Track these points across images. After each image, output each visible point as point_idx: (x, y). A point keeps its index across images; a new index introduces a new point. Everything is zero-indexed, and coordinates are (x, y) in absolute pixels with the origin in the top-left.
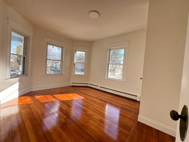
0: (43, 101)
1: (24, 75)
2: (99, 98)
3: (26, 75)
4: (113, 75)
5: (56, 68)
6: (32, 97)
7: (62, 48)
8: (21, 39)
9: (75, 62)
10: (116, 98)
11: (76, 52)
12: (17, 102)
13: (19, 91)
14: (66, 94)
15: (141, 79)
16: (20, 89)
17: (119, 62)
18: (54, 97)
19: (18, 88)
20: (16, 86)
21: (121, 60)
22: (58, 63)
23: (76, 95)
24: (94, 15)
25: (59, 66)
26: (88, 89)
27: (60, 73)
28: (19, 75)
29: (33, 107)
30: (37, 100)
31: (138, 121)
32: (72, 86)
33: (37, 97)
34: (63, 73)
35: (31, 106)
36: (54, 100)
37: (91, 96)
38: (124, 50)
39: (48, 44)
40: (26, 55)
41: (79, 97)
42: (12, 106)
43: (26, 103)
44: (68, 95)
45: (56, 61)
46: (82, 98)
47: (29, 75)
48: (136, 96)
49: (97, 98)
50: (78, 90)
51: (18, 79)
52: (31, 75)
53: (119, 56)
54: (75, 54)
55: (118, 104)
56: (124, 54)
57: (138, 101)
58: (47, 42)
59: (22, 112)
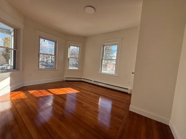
0: (37, 96)
1: (15, 70)
2: (94, 91)
3: (18, 70)
4: (105, 70)
5: (46, 63)
6: (26, 92)
7: (56, 42)
8: (10, 31)
9: (69, 56)
10: (109, 91)
11: (70, 47)
12: (10, 98)
13: (10, 86)
14: (61, 89)
15: (133, 73)
16: (11, 84)
17: (110, 57)
18: (49, 92)
19: (9, 83)
20: (8, 81)
21: (112, 56)
22: (49, 57)
23: (71, 89)
24: (90, 10)
25: (51, 61)
26: (82, 83)
27: (54, 68)
28: (8, 69)
29: (28, 102)
30: (31, 95)
31: (130, 110)
32: (66, 81)
33: (31, 92)
34: (56, 68)
35: (26, 101)
36: (49, 94)
37: (85, 89)
38: (117, 46)
39: (40, 38)
40: (16, 48)
41: (74, 91)
42: (4, 101)
43: (20, 98)
44: (63, 89)
45: (47, 56)
46: (77, 91)
47: (21, 69)
48: (128, 89)
49: (91, 92)
50: (73, 85)
51: (9, 73)
52: (23, 69)
53: (110, 52)
54: (69, 49)
55: (111, 97)
56: (117, 50)
57: (129, 94)
58: (39, 36)
59: (17, 106)
